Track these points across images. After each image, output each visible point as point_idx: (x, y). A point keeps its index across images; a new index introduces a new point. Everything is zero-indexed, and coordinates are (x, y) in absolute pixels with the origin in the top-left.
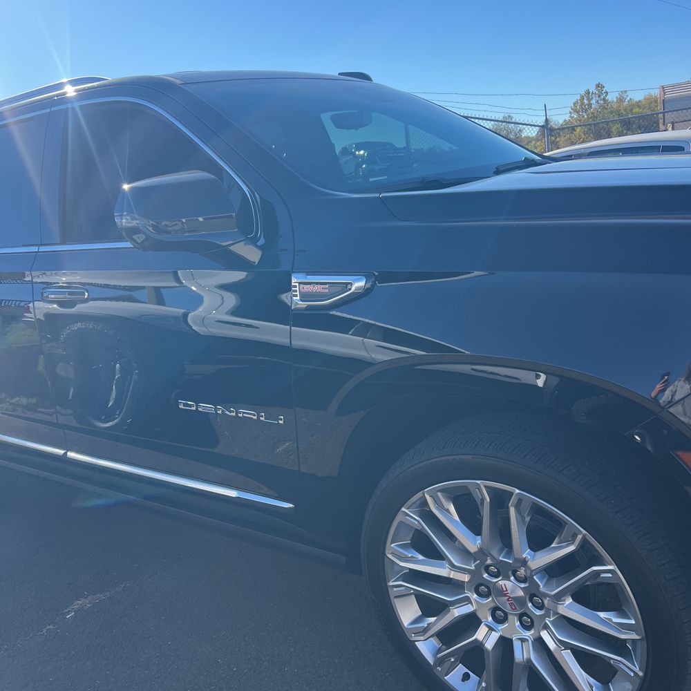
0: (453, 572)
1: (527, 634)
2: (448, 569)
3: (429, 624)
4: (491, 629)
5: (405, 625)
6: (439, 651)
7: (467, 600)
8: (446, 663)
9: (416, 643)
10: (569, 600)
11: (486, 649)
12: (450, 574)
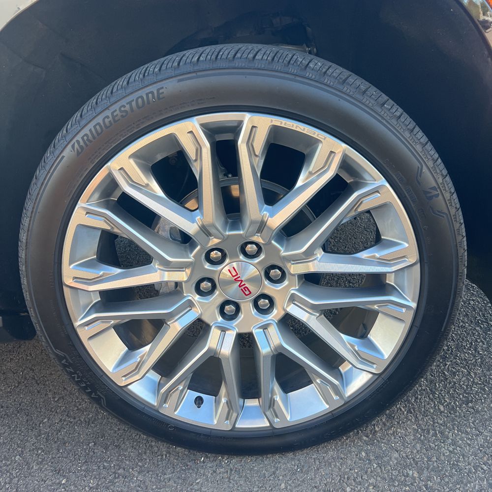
0: (166, 273)
1: (270, 318)
2: (159, 271)
3: (142, 357)
4: (224, 330)
5: (111, 371)
6: (160, 385)
7: (190, 304)
8: (174, 395)
9: (129, 387)
10: (320, 253)
11: (224, 355)
12: (163, 276)
